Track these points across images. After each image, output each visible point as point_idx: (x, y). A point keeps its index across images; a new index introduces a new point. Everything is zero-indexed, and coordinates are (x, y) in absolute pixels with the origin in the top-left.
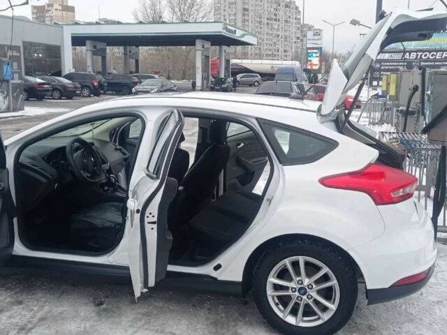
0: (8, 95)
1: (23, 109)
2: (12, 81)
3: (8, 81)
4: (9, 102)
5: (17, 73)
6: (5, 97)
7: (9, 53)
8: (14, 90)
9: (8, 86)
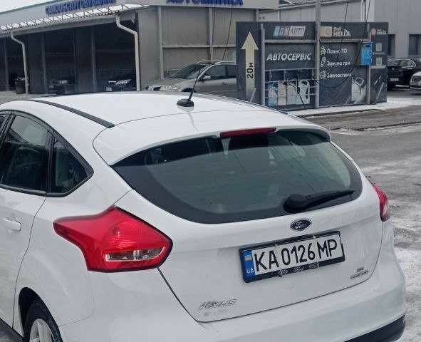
0: (366, 83)
1: (385, 101)
2: (373, 67)
3: (367, 67)
4: (367, 92)
5: (381, 56)
6: (363, 87)
7: (373, 32)
8: (374, 78)
9: (367, 72)
